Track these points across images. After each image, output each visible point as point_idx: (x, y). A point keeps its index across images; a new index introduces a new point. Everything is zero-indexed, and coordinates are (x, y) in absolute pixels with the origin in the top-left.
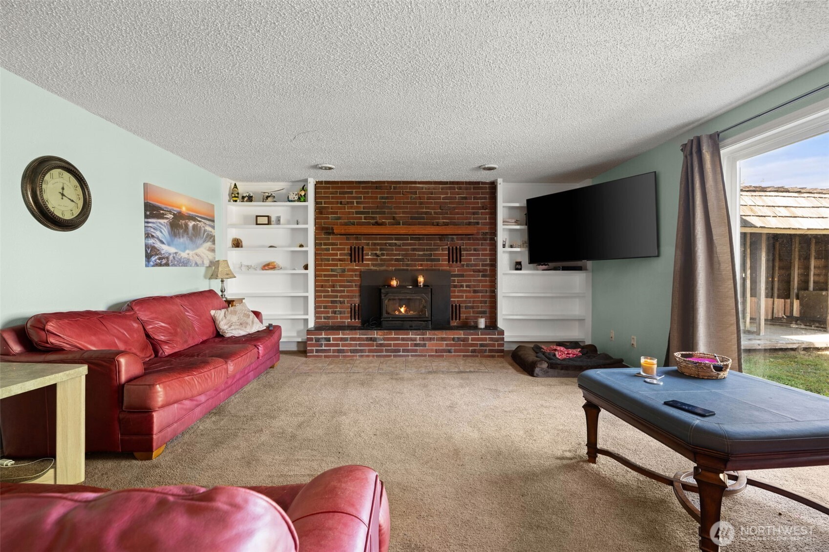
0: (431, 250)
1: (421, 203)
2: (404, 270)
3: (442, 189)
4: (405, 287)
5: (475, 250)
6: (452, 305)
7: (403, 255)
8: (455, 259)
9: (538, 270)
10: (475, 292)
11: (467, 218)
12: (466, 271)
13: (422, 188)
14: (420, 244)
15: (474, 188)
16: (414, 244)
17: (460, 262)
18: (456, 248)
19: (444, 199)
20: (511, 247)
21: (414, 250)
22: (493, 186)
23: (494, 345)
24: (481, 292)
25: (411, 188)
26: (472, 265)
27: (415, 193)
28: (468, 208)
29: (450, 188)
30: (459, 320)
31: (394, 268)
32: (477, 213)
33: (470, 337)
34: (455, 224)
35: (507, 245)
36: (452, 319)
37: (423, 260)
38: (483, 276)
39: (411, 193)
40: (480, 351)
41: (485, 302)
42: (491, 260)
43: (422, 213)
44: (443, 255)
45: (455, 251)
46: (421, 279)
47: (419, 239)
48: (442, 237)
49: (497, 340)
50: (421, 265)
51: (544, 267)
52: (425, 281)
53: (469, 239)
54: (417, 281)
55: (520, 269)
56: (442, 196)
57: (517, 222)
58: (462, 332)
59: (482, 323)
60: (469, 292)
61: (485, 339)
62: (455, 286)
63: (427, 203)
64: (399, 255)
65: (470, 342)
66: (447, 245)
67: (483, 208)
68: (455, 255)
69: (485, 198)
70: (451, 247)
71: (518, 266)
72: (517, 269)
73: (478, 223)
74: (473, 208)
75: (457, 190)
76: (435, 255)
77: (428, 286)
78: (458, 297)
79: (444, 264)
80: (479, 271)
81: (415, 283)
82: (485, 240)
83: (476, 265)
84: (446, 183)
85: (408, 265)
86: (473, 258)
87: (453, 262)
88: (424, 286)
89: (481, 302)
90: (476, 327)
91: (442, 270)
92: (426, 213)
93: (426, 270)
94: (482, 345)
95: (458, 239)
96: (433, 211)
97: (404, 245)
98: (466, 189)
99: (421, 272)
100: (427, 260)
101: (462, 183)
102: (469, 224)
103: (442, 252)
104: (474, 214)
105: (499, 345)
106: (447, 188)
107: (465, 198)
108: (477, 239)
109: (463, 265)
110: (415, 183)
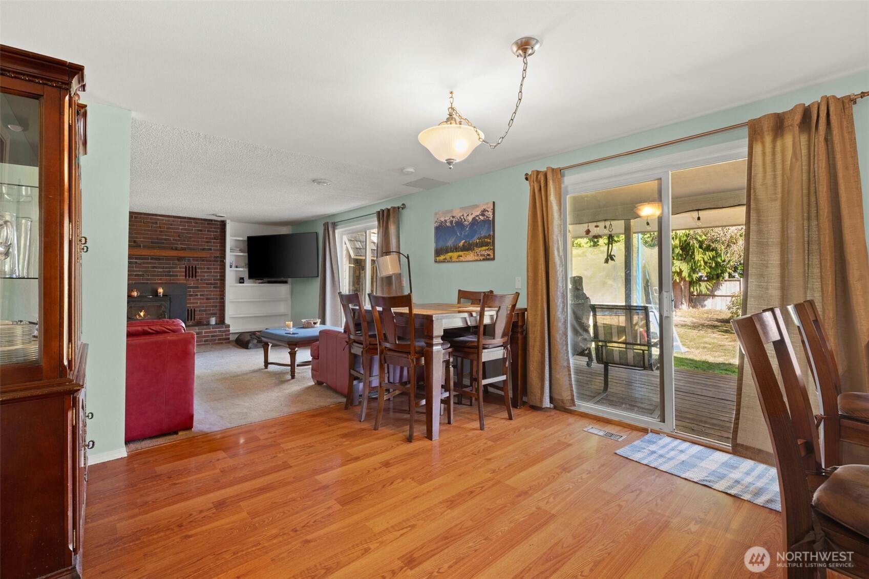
0: (170, 268)
1: (161, 232)
2: (144, 283)
3: (181, 222)
4: (145, 297)
5: (208, 268)
6: (188, 310)
7: (142, 271)
8: (191, 275)
9: (256, 283)
10: (207, 299)
11: (202, 245)
12: (201, 284)
13: (163, 220)
14: (160, 263)
15: (208, 224)
16: (155, 263)
17: (196, 277)
18: (192, 267)
19: (182, 229)
20: (237, 267)
21: (153, 267)
22: (223, 224)
23: (222, 335)
24: (213, 299)
25: (151, 219)
26: (205, 280)
27: (156, 223)
28: (203, 238)
29: (188, 222)
30: (194, 320)
31: (134, 282)
32: (210, 242)
33: (203, 331)
34: (191, 249)
35: (233, 266)
36: (188, 320)
37: (163, 276)
38: (214, 287)
39: (152, 223)
40: (211, 340)
41: (216, 306)
42: (221, 276)
43: (162, 239)
44: (181, 272)
45: (191, 269)
46: (161, 291)
47: (159, 259)
48: (180, 259)
49: (225, 331)
50: (161, 279)
51: (260, 281)
52: (164, 292)
53: (203, 261)
54: (157, 292)
55: (243, 283)
56: (181, 227)
57: (241, 251)
58: (197, 328)
59: (213, 321)
60: (203, 299)
61: (215, 332)
62: (191, 295)
63: (167, 232)
64: (139, 271)
65: (203, 334)
66: (184, 264)
67: (215, 239)
68: (191, 272)
69: (216, 232)
70: (187, 266)
71: (241, 280)
72: (240, 283)
73: (211, 249)
74: (207, 238)
75: (193, 224)
76: (173, 272)
77: (167, 296)
78: (193, 303)
79: (181, 278)
80: (211, 284)
81: (156, 294)
82: (217, 261)
83: (208, 280)
84: (184, 218)
85: (147, 279)
86: (207, 274)
87: (189, 277)
88: (163, 295)
89: (213, 306)
90: (208, 324)
91: (180, 284)
92: (166, 239)
93: (165, 283)
94: (212, 336)
95: (193, 260)
96: (172, 238)
97: (144, 263)
98: (202, 224)
99: (161, 285)
100: (166, 276)
101: (198, 219)
102: (204, 249)
103: (180, 270)
104: (207, 242)
105: (226, 335)
106: (184, 222)
107: (201, 231)
108: (210, 261)
109: (198, 279)
110: (156, 215)
